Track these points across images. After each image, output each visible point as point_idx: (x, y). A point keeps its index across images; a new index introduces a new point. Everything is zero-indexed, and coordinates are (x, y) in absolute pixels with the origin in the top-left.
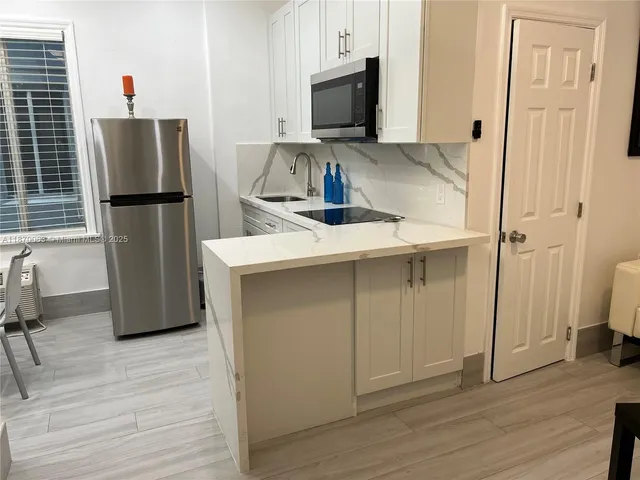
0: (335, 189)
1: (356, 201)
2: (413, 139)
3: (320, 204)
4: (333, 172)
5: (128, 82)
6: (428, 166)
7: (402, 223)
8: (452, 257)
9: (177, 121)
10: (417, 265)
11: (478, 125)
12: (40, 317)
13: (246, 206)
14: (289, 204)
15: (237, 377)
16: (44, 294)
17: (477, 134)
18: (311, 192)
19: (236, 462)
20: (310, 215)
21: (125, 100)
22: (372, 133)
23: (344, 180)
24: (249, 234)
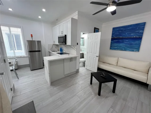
0: (61, 50)
1: (64, 52)
2: (71, 45)
3: (60, 52)
4: (61, 48)
5: (32, 35)
6: (72, 48)
7: (69, 54)
8: (75, 58)
9: (39, 41)
10: (71, 59)
11: (77, 43)
12: (18, 68)
13: (49, 52)
14: (55, 52)
15: (49, 74)
16: (18, 65)
17: (77, 44)
18: (58, 50)
19: (49, 84)
20: (58, 53)
21: (31, 38)
22: (66, 44)
23: (62, 49)
24: (50, 56)
